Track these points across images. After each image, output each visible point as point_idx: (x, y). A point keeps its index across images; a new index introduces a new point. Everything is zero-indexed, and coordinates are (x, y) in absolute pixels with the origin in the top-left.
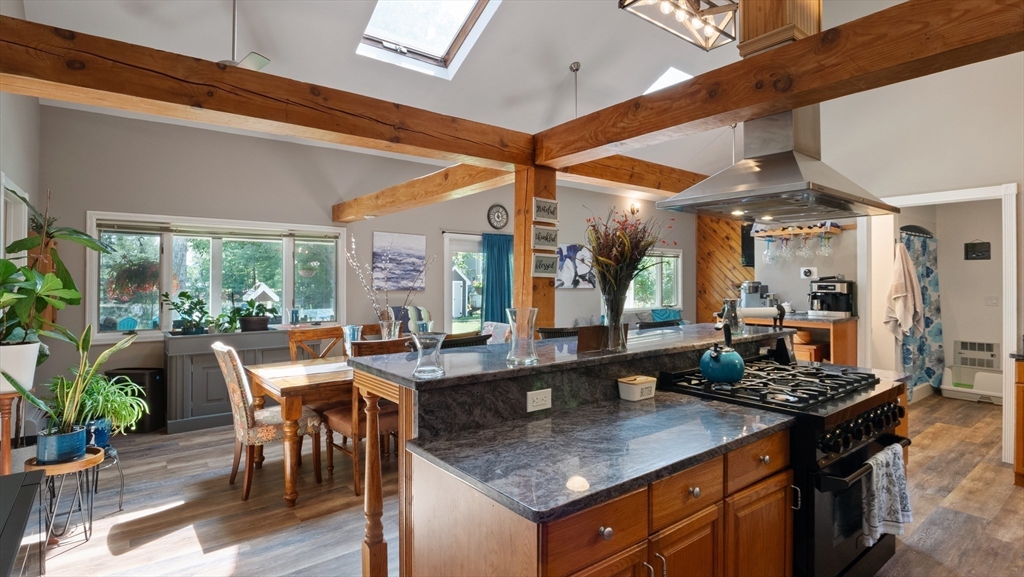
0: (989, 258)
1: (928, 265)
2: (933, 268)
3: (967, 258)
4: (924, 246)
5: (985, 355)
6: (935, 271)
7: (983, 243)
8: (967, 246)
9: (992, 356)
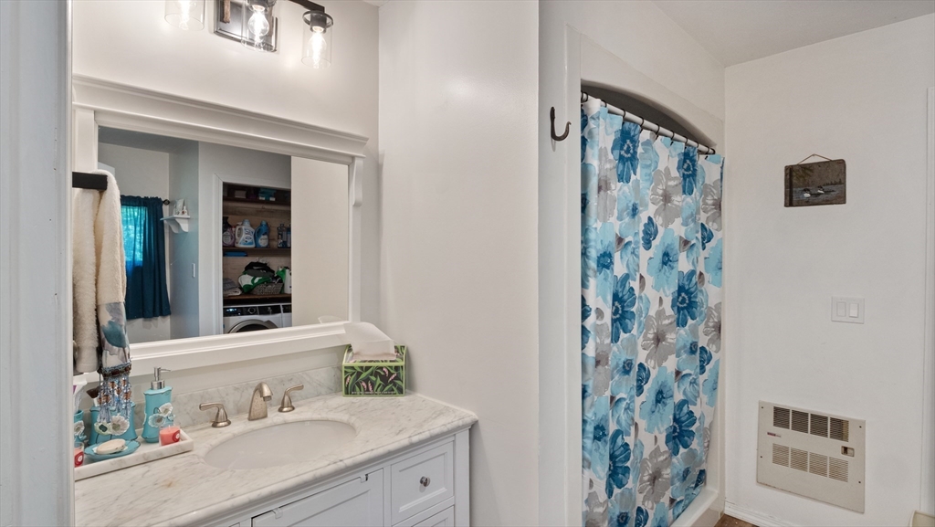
0: (841, 199)
1: (703, 218)
2: (711, 226)
3: (790, 202)
4: (688, 167)
5: (827, 447)
6: (717, 235)
7: (829, 163)
8: (790, 171)
9: (845, 450)
